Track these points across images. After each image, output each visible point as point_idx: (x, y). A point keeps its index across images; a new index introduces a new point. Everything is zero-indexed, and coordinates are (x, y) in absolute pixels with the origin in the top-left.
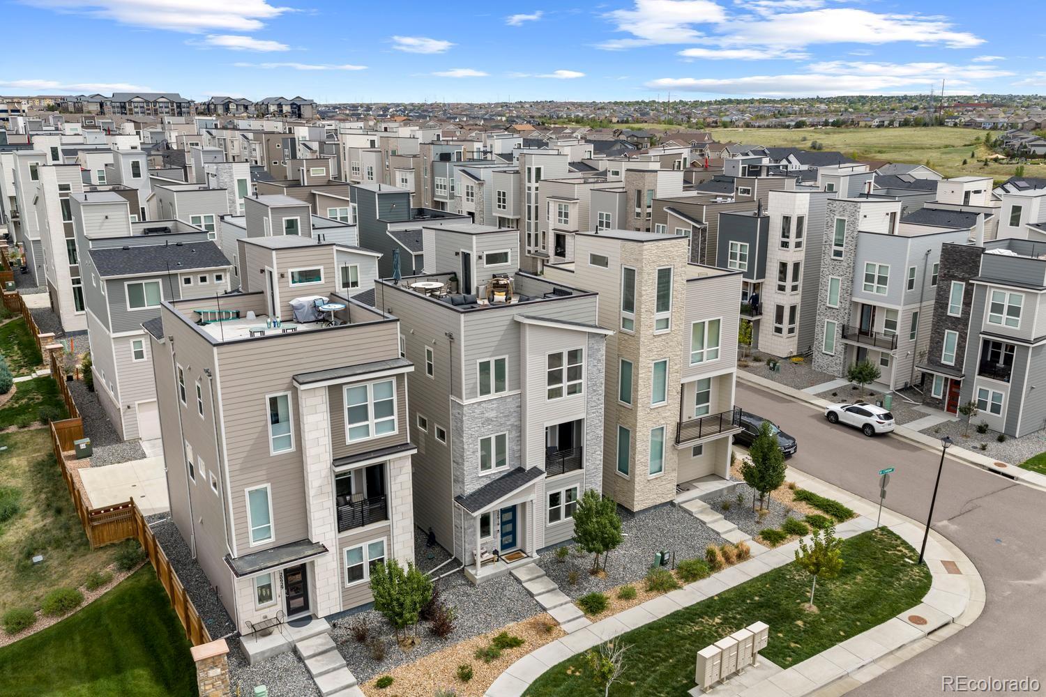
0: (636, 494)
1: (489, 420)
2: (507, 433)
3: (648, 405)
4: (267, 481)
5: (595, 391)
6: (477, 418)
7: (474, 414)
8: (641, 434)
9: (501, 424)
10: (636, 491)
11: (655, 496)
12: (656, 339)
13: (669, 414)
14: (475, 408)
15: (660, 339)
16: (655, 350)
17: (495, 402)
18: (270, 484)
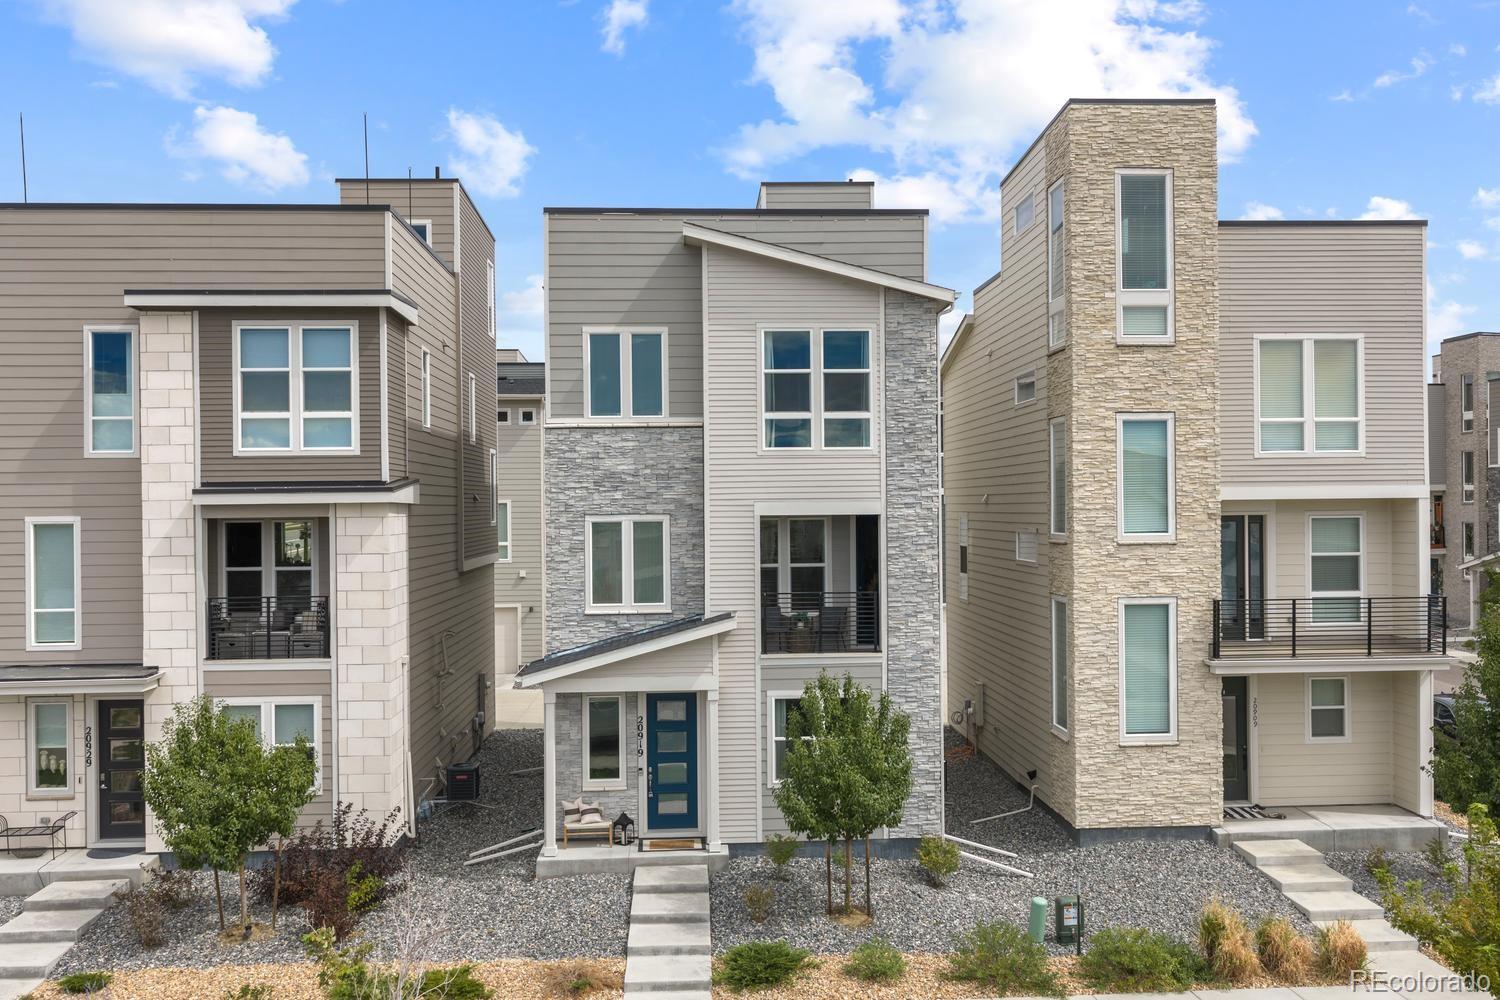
0: (1081, 778)
1: (613, 480)
2: (666, 520)
3: (1111, 533)
4: (74, 509)
5: (909, 448)
6: (580, 466)
7: (576, 455)
8: (1088, 608)
9: (648, 496)
10: (1078, 769)
11: (1150, 801)
12: (1122, 357)
13: (1181, 570)
14: (576, 442)
15: (1138, 357)
16: (1125, 384)
17: (630, 435)
18: (79, 518)
